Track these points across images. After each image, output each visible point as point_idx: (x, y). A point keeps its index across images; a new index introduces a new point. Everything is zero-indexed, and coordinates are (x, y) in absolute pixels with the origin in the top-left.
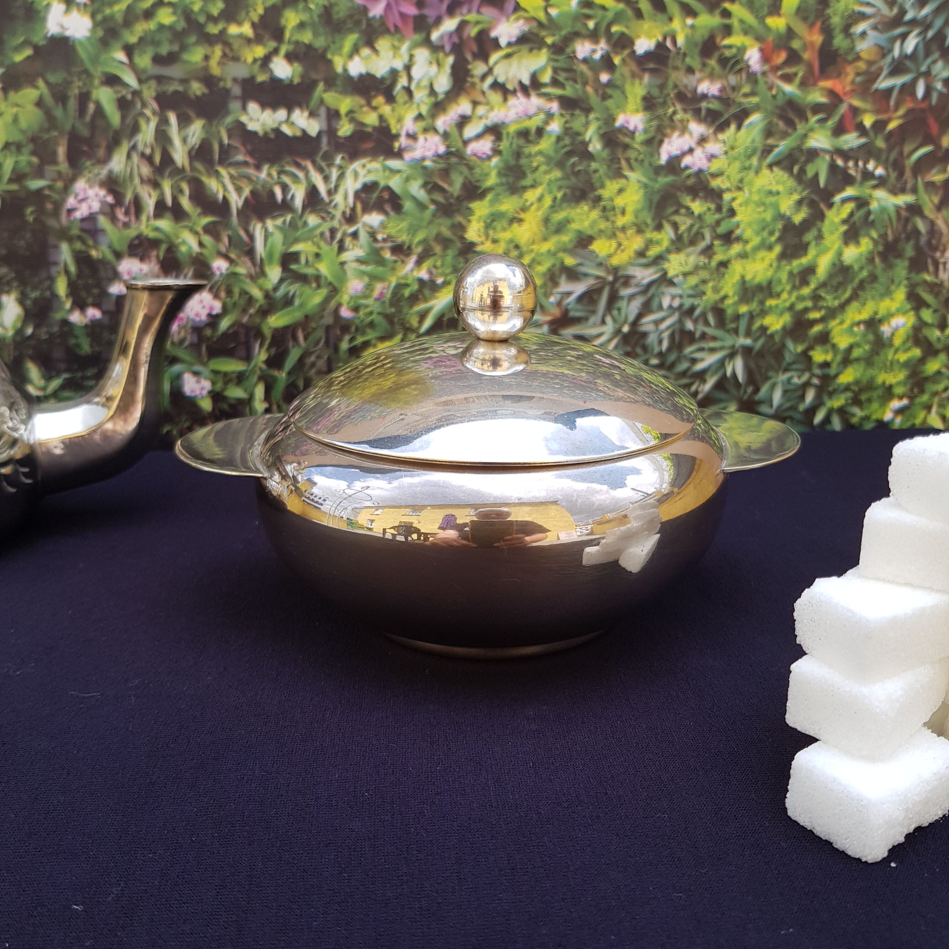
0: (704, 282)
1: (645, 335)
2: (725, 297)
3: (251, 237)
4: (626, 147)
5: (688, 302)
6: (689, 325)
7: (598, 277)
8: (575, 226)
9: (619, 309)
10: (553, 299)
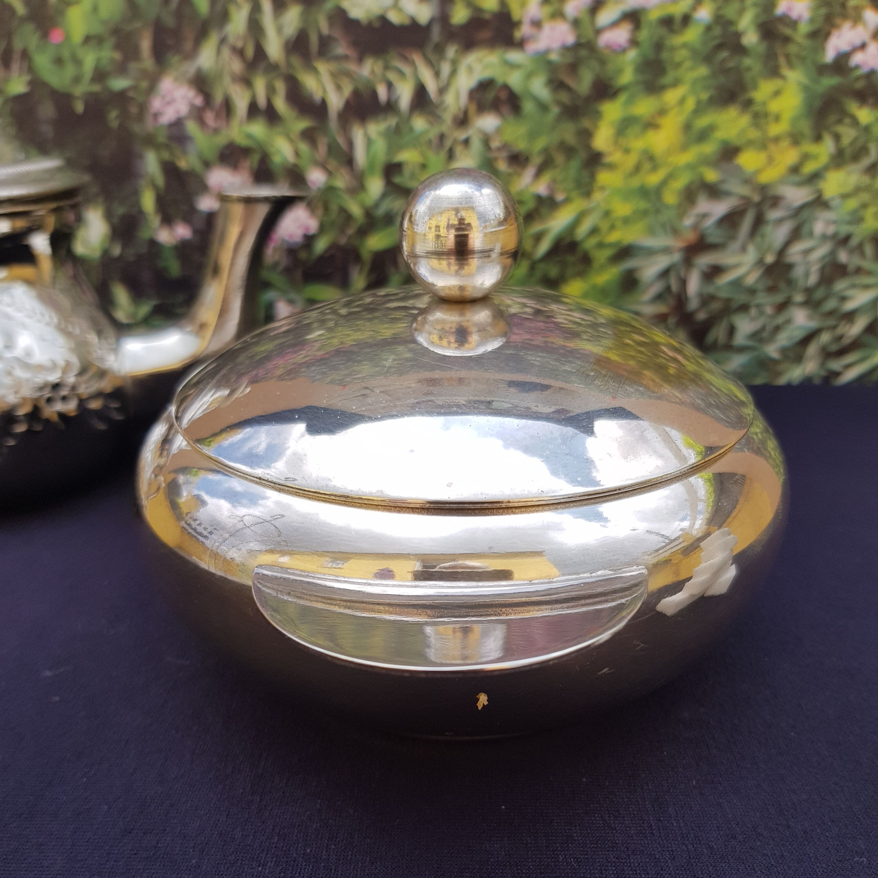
0: (864, 206)
1: (790, 267)
3: (351, 144)
4: (787, 40)
5: (844, 230)
6: (843, 257)
7: (744, 198)
8: (721, 135)
9: (763, 236)
10: (688, 221)
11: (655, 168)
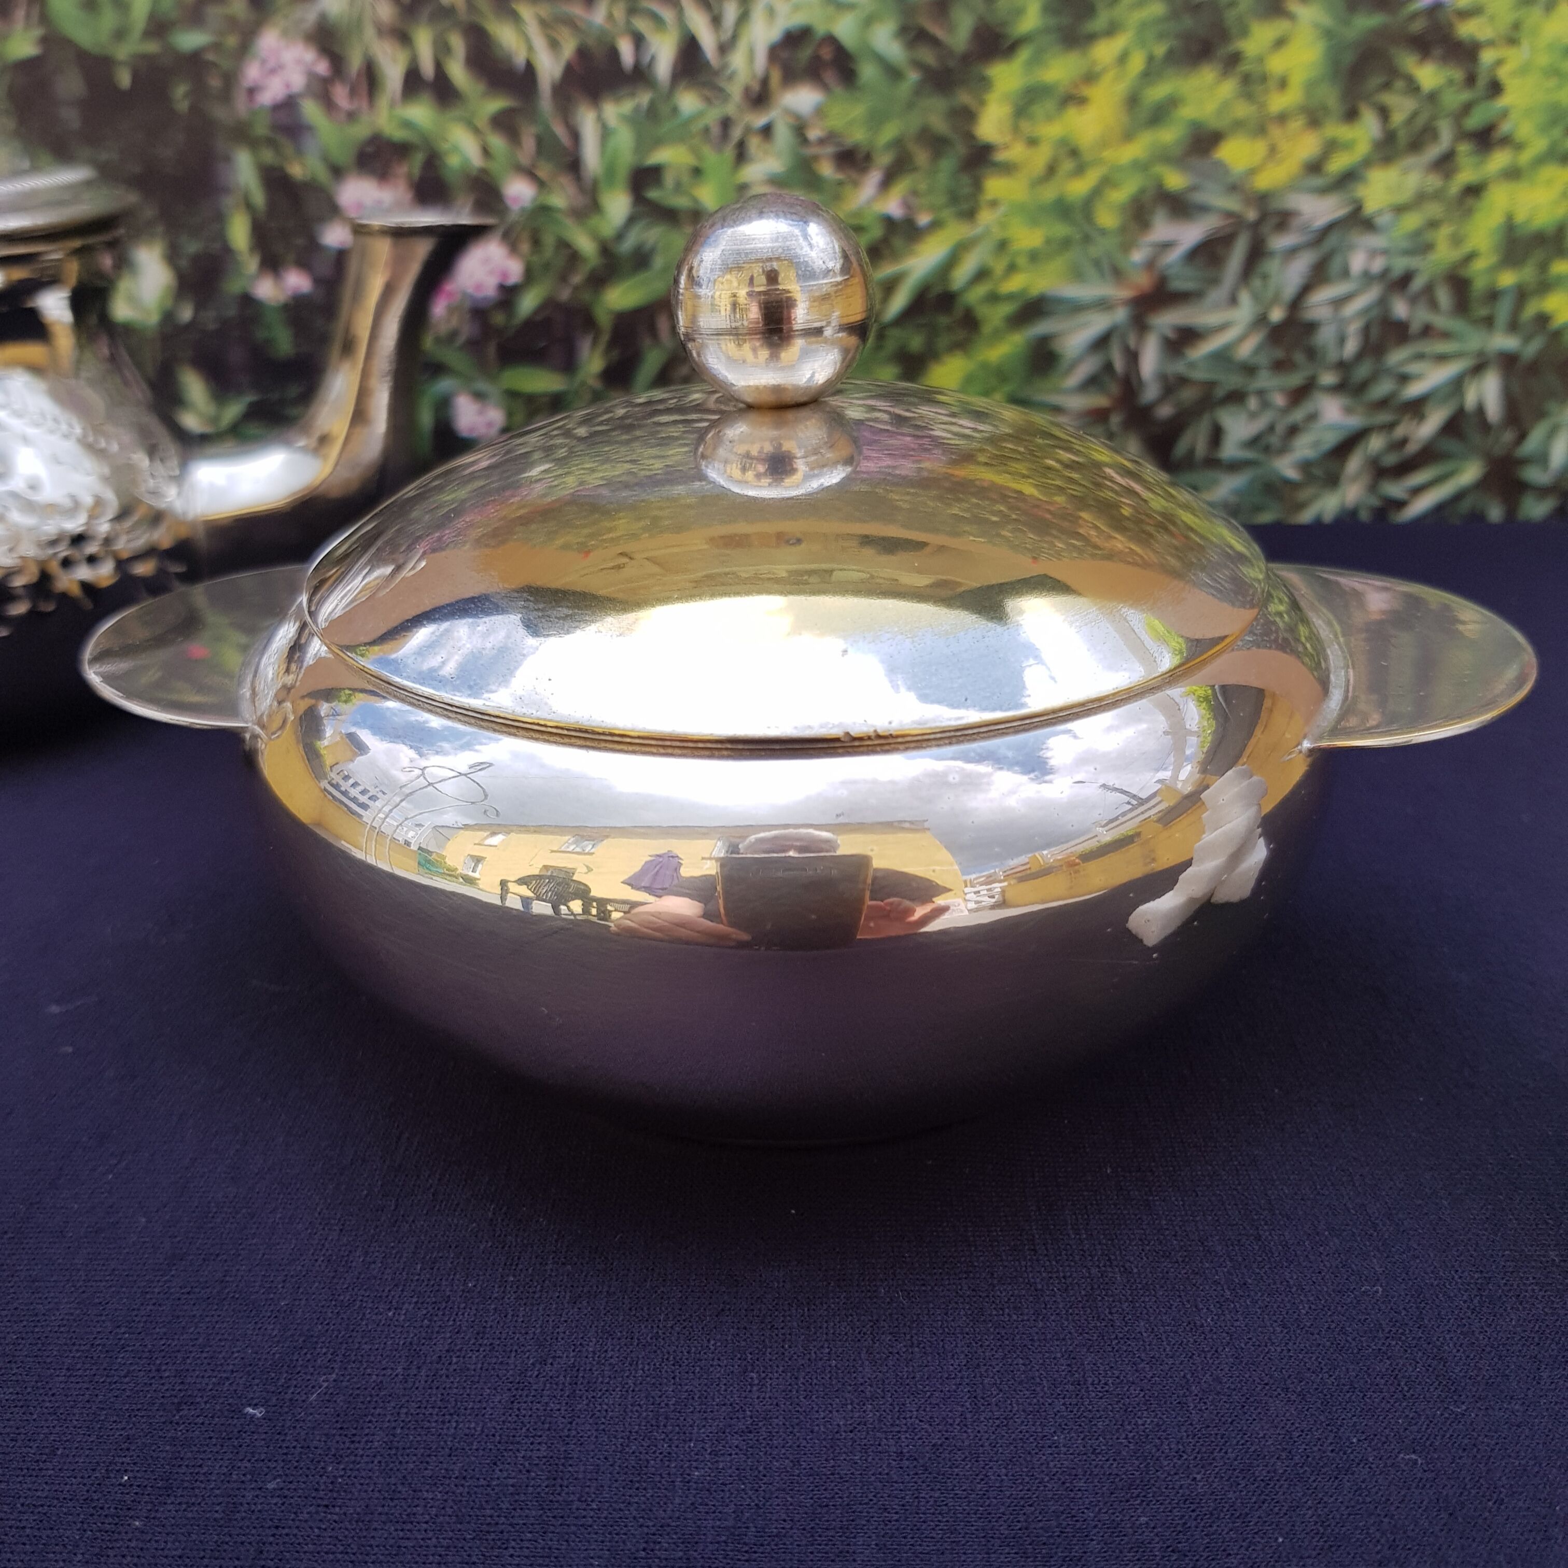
0: (1433, 224)
1: (1311, 327)
2: (1470, 257)
3: (576, 136)
5: (1400, 264)
6: (1400, 309)
7: (1229, 214)
8: (1187, 112)
9: (1265, 277)
10: (1138, 256)
11: (1080, 170)
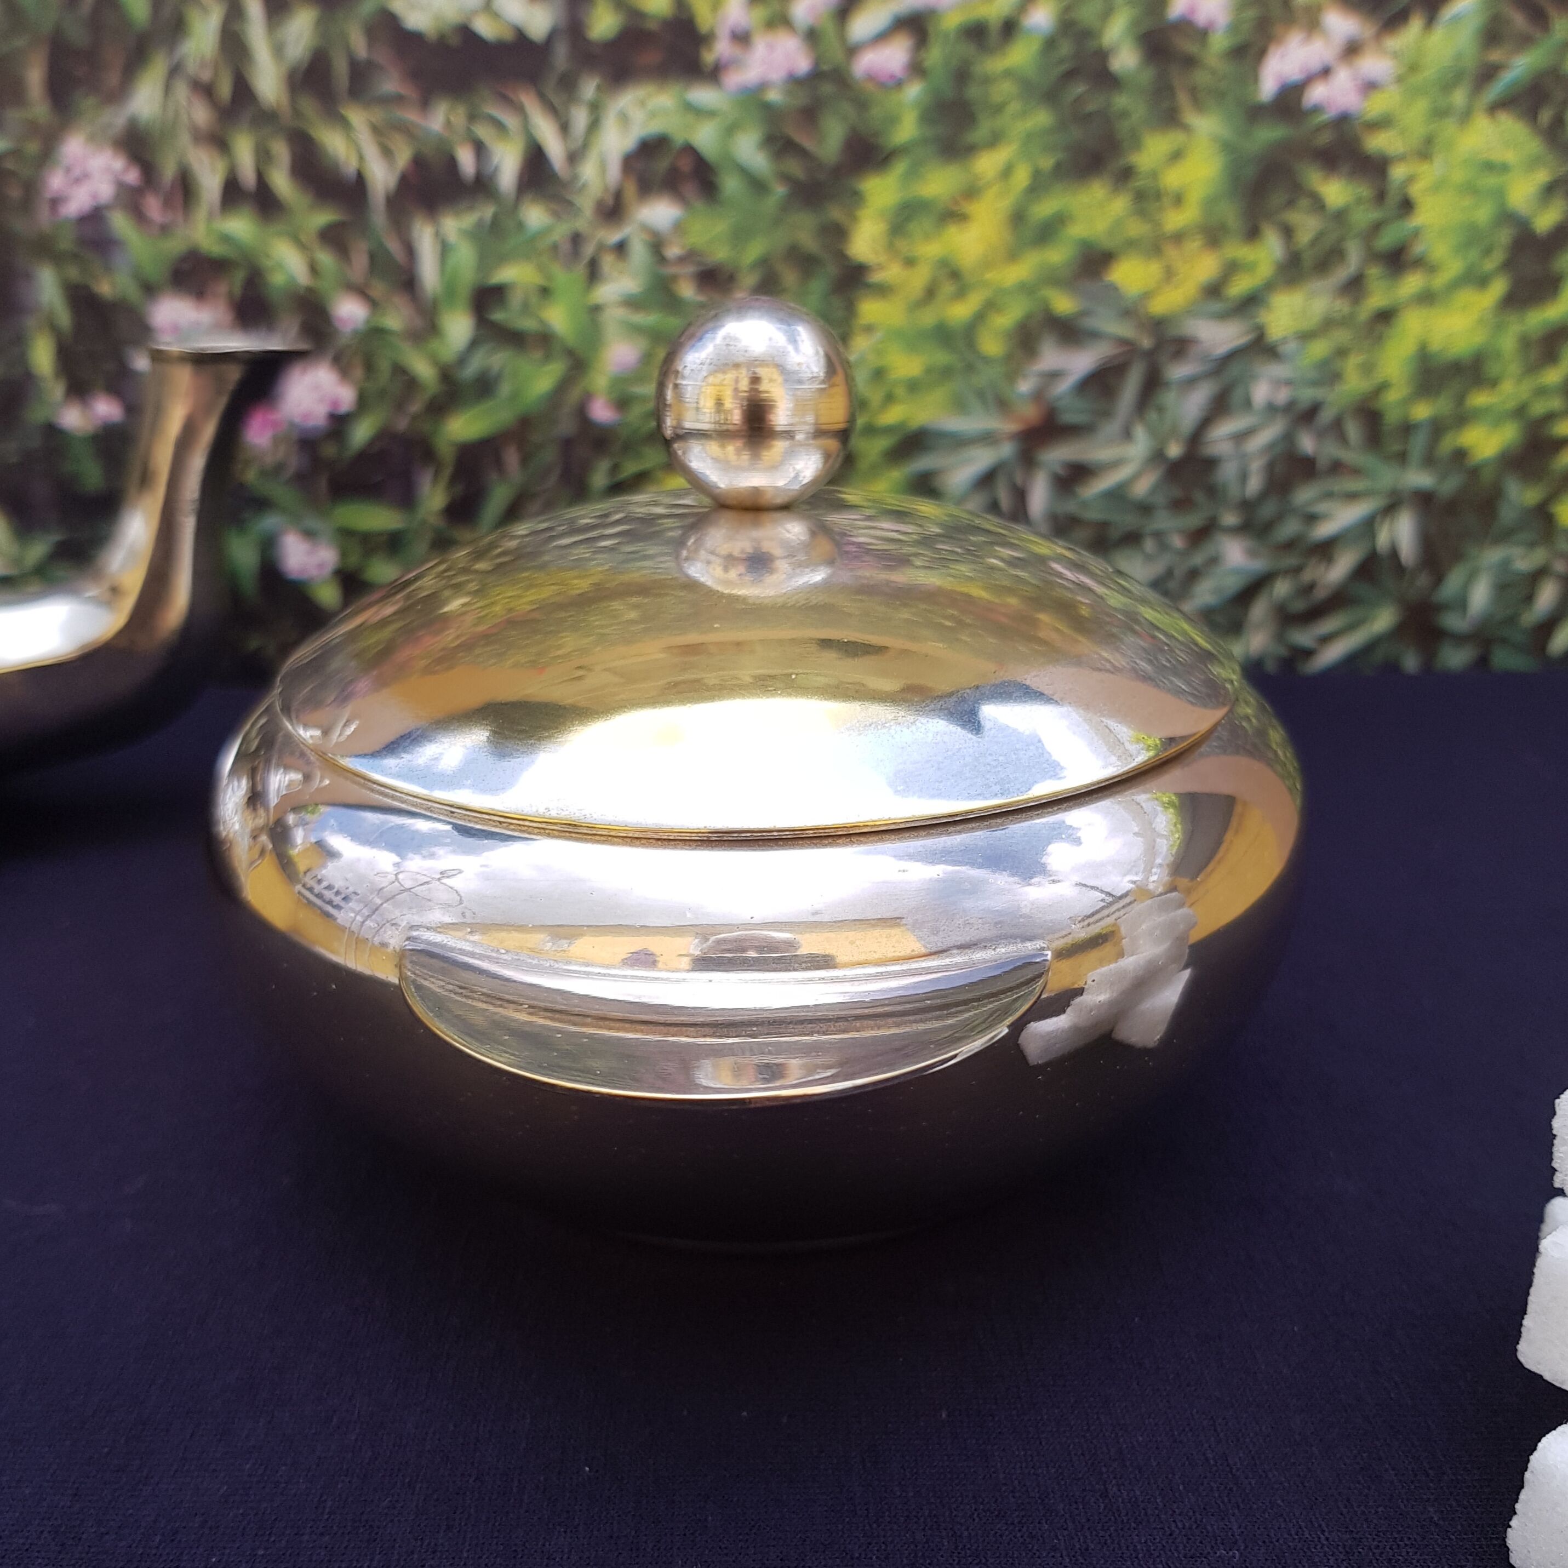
0: (1341, 353)
1: (1211, 463)
2: (1382, 387)
3: (410, 251)
4: (1190, 62)
5: (1307, 395)
6: (1307, 443)
7: (1123, 342)
8: (1077, 231)
9: (1161, 410)
10: (1025, 386)
11: (961, 293)
